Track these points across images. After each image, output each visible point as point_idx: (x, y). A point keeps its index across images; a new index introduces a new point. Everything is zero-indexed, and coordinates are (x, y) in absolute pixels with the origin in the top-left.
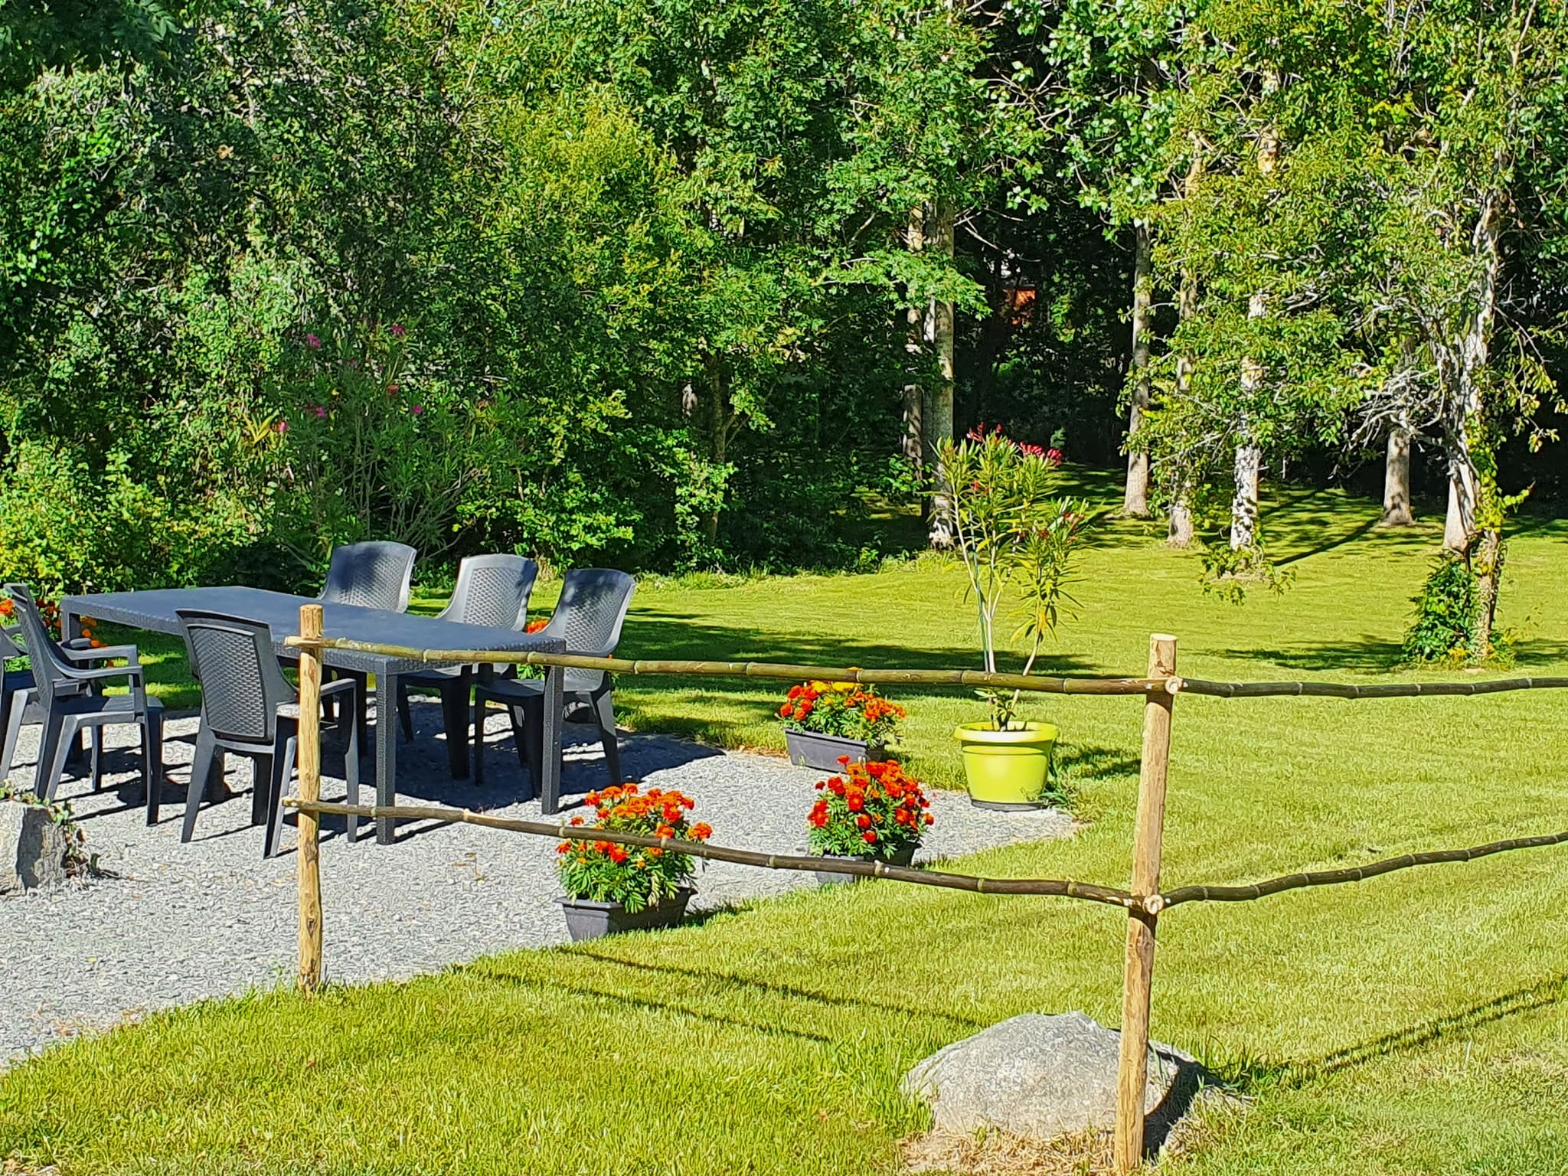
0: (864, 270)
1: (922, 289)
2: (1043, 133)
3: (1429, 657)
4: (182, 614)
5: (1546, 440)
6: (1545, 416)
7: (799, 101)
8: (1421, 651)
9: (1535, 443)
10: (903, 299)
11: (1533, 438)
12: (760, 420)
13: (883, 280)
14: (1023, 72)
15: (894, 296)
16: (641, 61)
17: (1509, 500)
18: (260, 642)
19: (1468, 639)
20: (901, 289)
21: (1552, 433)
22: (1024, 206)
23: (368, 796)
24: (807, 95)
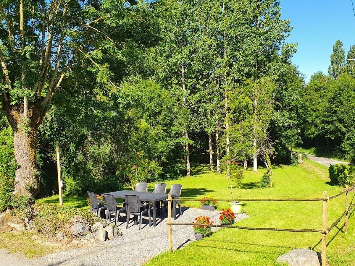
0: (178, 141)
1: (186, 142)
2: (199, 122)
3: (264, 187)
4: (125, 195)
5: (275, 157)
6: (274, 154)
7: (168, 120)
8: (263, 186)
9: (273, 158)
10: (183, 144)
11: (273, 157)
12: (166, 161)
13: (180, 142)
14: (196, 114)
15: (182, 143)
16: (148, 116)
17: (272, 165)
18: (138, 198)
19: (269, 184)
20: (183, 142)
21: (276, 156)
22: (197, 131)
23: (152, 218)
24: (169, 119)
